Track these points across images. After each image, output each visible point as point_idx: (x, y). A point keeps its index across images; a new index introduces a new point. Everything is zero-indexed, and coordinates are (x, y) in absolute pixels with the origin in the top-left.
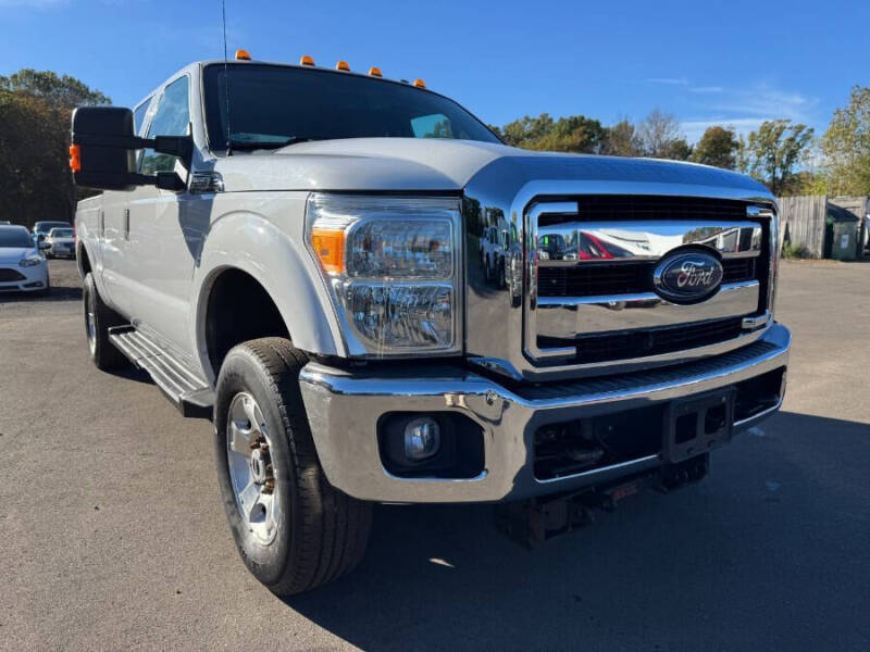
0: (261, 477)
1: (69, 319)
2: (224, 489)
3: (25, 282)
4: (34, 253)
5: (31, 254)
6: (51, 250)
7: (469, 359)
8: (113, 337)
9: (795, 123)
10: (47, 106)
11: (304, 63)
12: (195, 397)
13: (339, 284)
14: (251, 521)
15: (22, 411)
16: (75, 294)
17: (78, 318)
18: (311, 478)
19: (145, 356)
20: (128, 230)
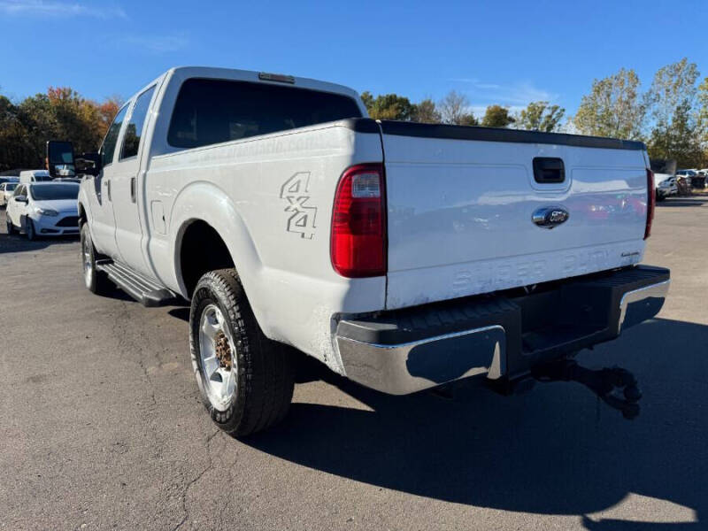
9: (551, 105)
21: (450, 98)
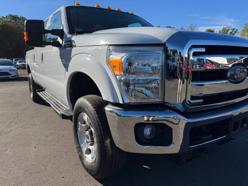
0: (89, 140)
1: (24, 87)
2: (76, 143)
3: (11, 76)
4: (14, 67)
5: (13, 68)
6: (18, 66)
7: (165, 104)
8: (38, 93)
9: (232, 28)
10: (16, 25)
11: (97, 6)
12: (65, 113)
13: (120, 78)
14: (86, 154)
15: (11, 115)
16: (26, 79)
17: (27, 86)
18: (108, 143)
19: (48, 99)
20: (42, 60)
21: (190, 27)
